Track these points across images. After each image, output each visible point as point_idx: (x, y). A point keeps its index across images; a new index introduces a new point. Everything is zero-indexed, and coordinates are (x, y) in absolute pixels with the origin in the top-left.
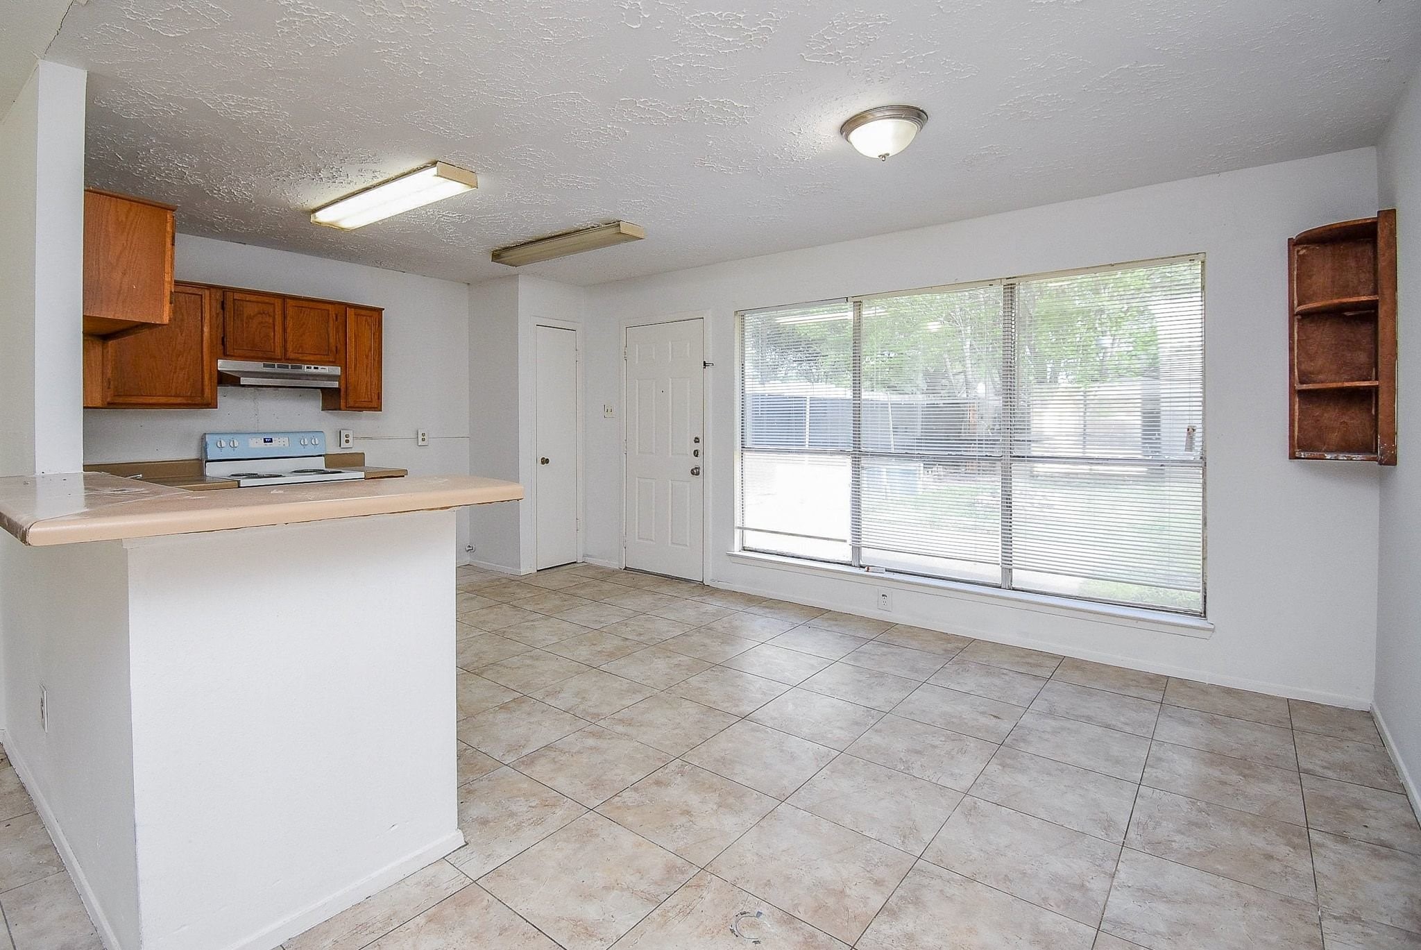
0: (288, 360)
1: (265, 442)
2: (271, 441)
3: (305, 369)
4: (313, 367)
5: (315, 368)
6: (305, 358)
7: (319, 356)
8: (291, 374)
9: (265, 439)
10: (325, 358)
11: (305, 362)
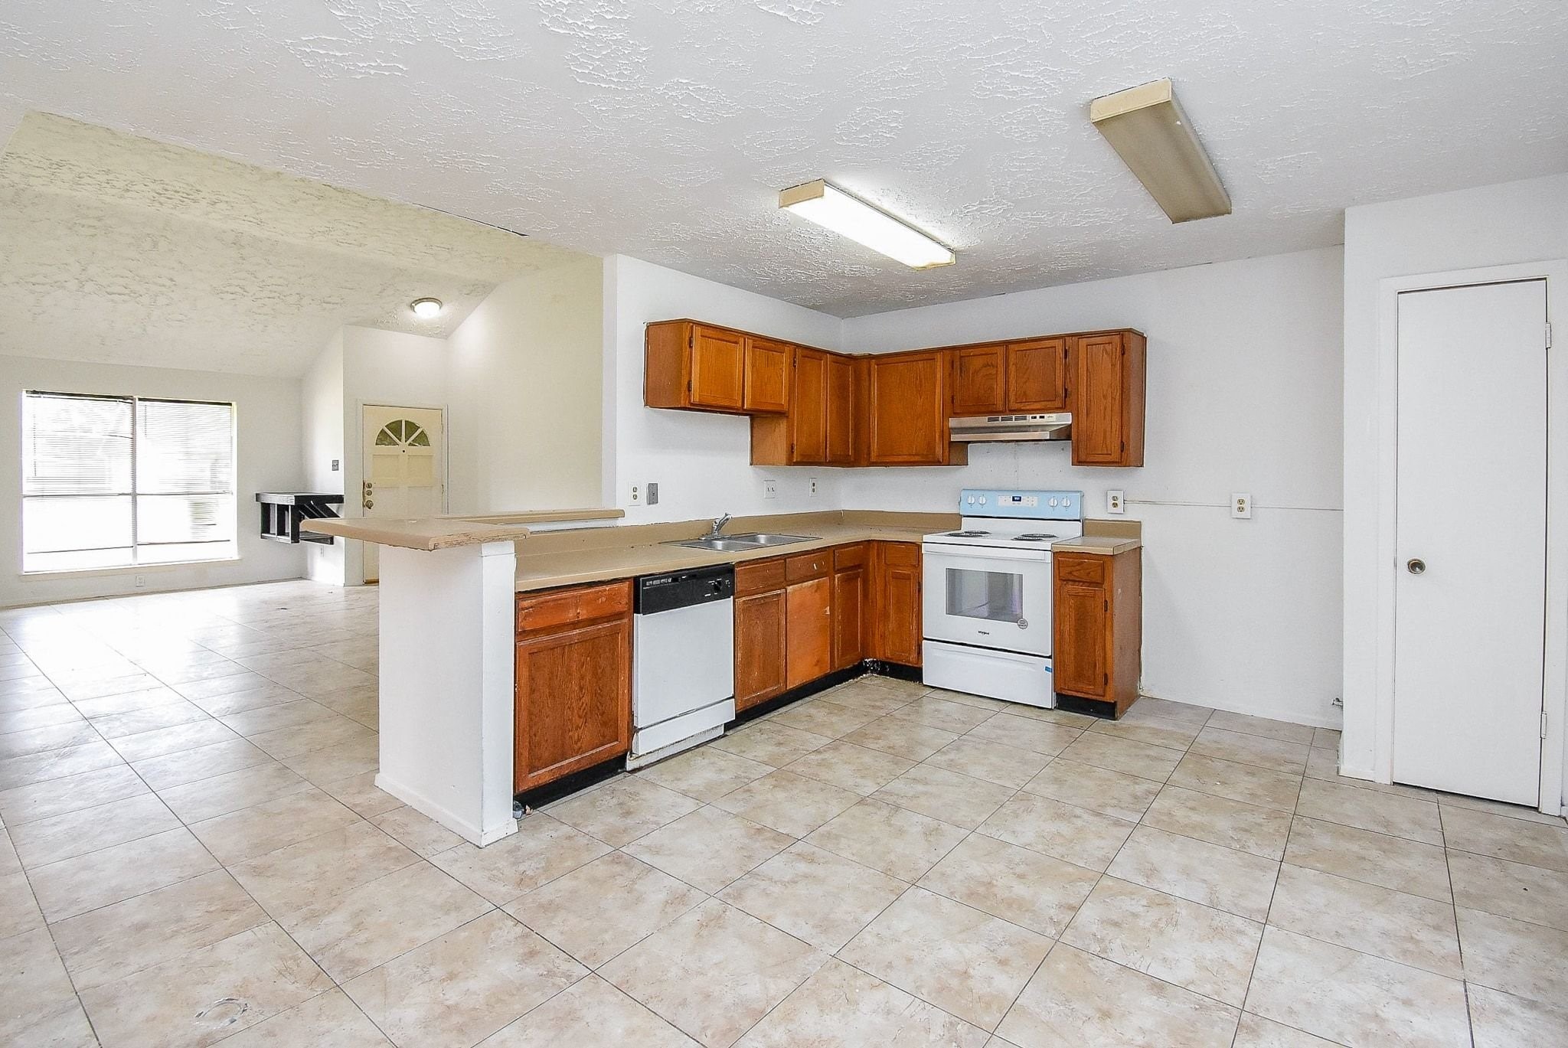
0: (1013, 411)
1: (1014, 500)
2: (1020, 500)
3: (1029, 420)
4: (1038, 416)
5: (1041, 417)
6: (1028, 408)
7: (1043, 403)
8: (1016, 427)
9: (1013, 498)
10: (1049, 404)
11: (1030, 411)
